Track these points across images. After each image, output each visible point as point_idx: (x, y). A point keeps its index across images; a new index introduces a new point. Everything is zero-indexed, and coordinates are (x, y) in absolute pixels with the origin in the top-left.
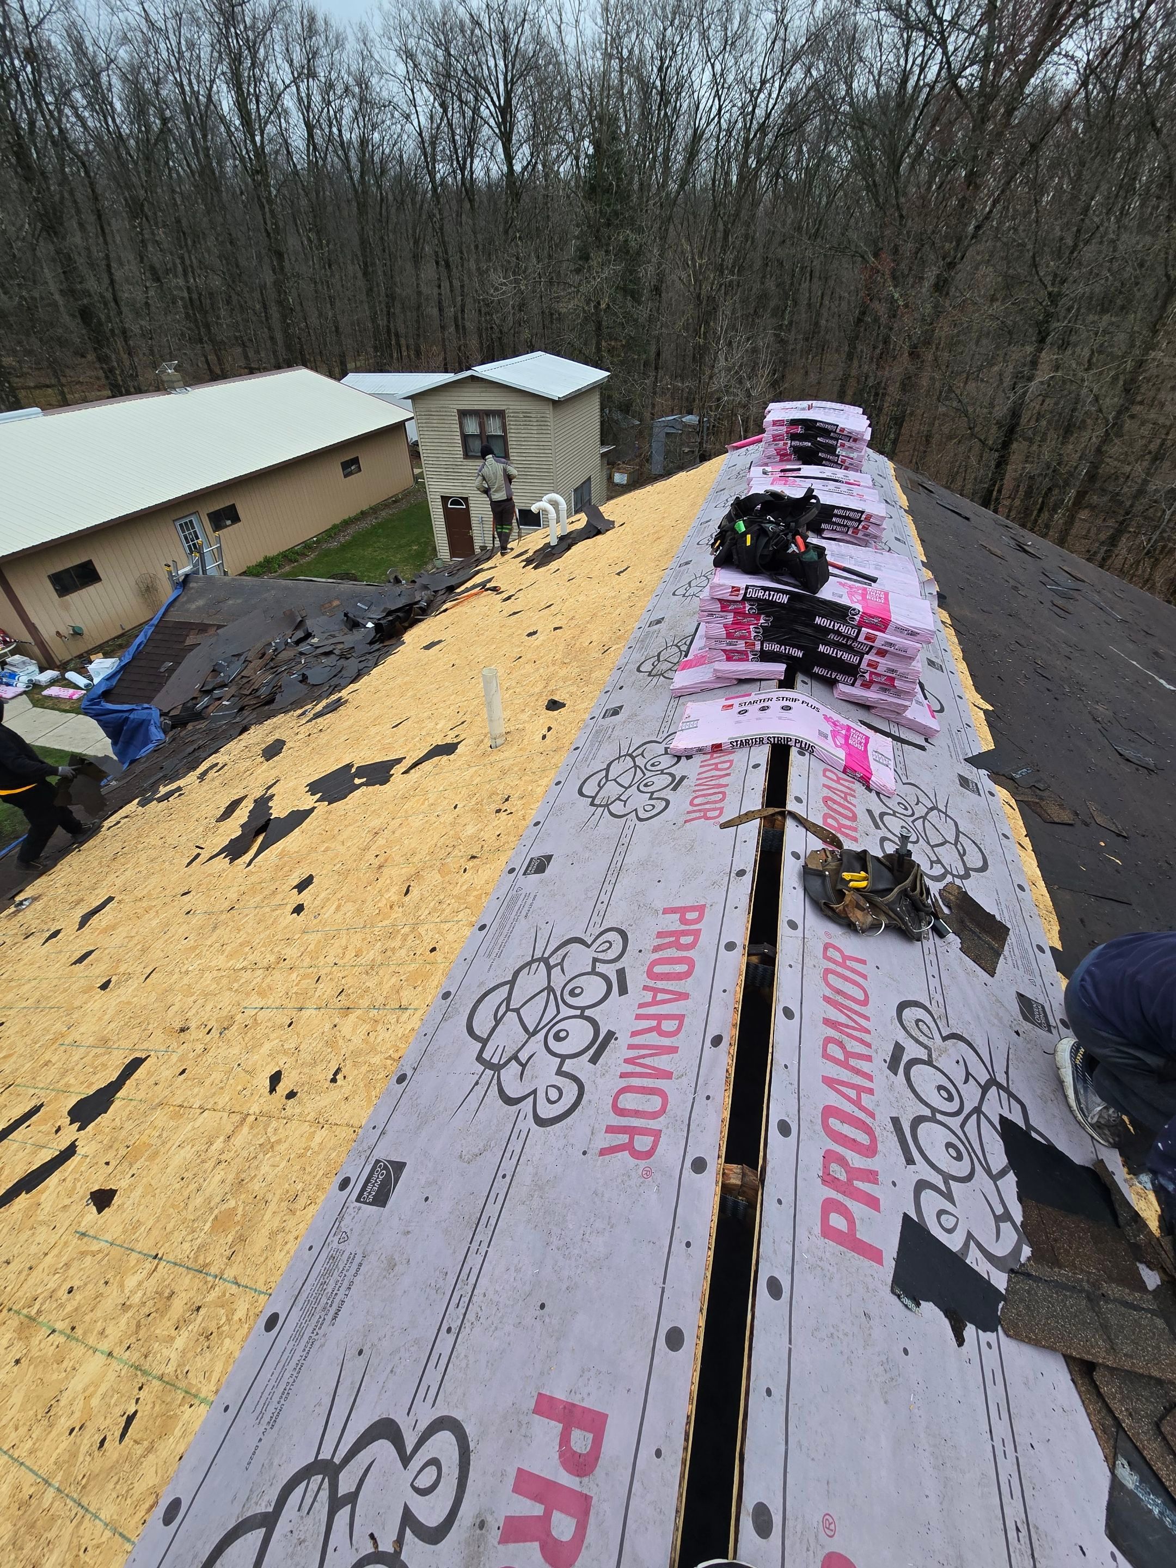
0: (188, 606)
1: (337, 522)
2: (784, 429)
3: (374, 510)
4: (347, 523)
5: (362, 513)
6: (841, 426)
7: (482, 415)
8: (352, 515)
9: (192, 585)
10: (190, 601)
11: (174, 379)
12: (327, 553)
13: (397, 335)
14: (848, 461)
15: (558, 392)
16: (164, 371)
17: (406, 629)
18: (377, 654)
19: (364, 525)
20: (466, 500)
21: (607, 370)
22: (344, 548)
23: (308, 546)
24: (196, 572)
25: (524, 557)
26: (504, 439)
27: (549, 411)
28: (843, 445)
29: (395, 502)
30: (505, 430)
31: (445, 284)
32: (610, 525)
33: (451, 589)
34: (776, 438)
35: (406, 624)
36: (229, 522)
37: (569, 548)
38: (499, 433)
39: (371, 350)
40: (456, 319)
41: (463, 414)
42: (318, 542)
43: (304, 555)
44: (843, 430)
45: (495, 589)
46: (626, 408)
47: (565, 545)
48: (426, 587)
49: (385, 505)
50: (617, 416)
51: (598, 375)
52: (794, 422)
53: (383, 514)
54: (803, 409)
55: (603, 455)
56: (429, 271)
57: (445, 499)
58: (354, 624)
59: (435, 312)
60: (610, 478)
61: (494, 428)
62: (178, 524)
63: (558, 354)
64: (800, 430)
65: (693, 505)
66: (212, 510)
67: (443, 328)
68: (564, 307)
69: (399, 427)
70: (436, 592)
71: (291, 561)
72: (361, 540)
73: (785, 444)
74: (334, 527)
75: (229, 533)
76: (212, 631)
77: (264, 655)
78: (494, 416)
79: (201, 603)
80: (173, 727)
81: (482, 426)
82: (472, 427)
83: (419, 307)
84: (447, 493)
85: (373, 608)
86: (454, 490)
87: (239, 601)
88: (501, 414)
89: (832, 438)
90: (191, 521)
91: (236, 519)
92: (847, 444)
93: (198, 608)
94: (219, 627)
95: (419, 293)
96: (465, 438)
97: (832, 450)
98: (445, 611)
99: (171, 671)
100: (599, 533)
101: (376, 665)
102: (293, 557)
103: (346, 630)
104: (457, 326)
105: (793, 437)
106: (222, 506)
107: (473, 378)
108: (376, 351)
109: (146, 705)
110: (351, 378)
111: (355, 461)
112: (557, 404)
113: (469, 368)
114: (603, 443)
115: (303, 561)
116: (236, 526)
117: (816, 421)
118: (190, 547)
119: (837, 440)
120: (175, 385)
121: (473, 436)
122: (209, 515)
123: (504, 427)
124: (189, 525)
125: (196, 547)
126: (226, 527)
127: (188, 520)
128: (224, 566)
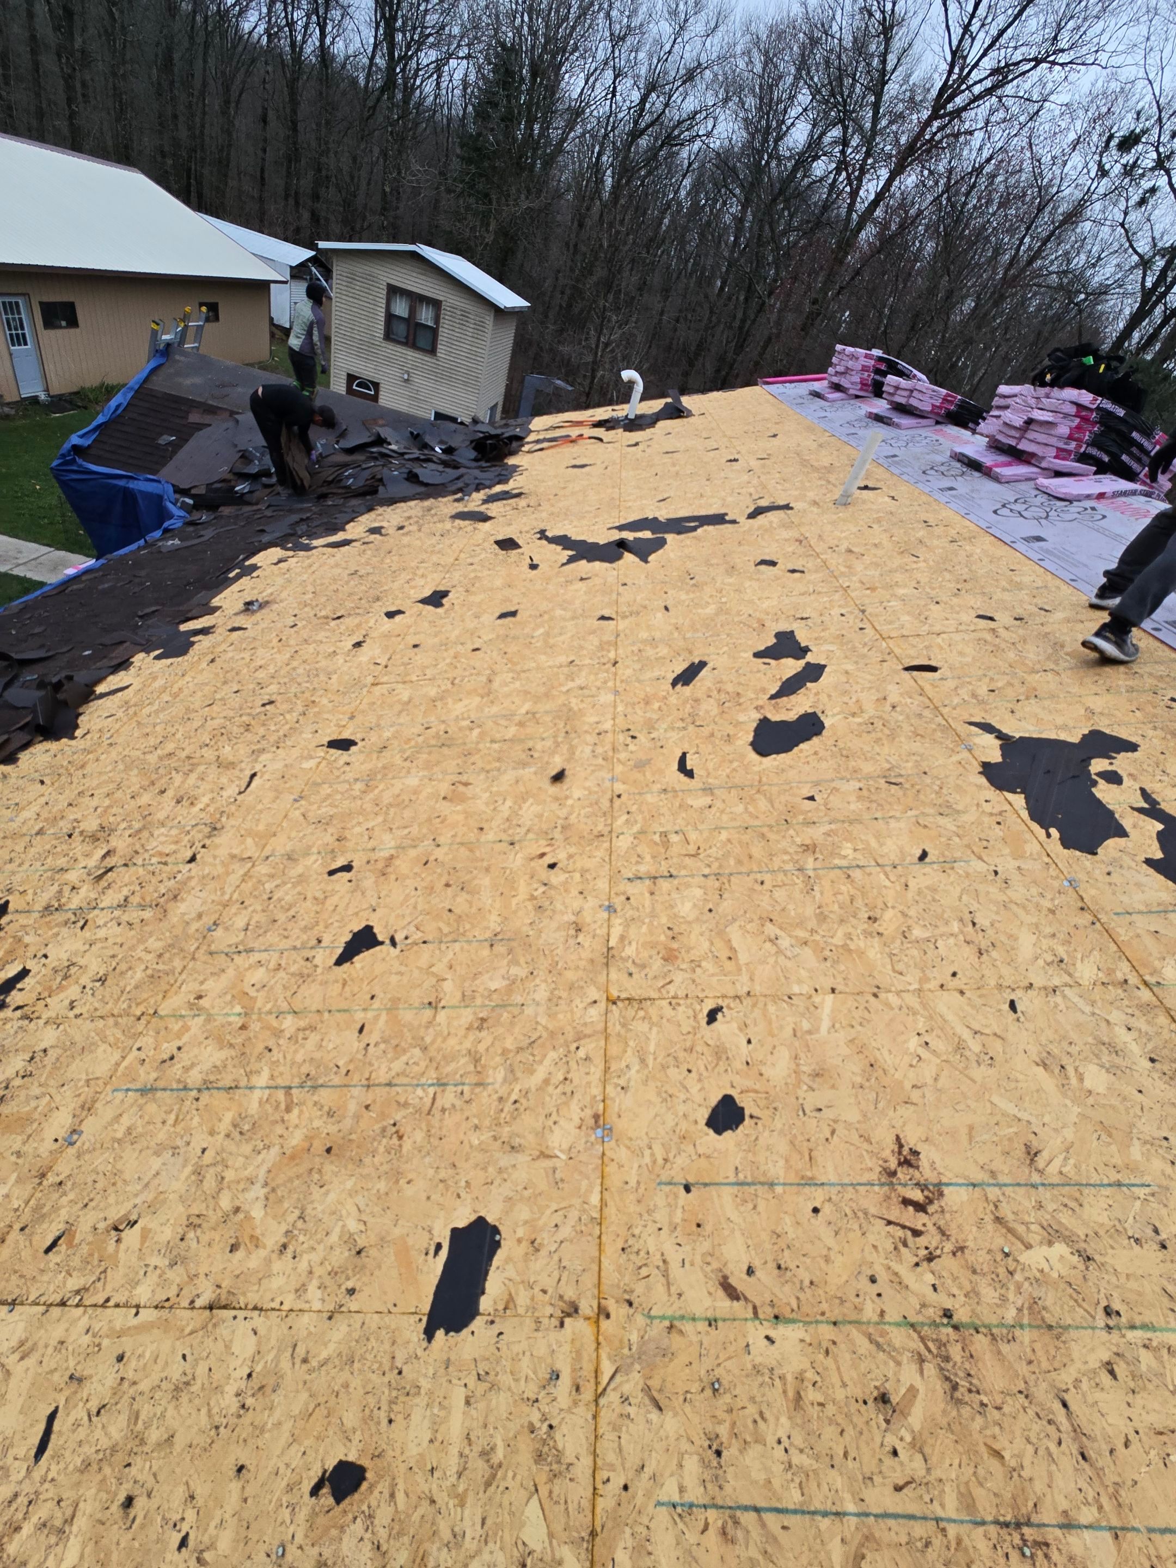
7: (416, 299)
15: (505, 300)
20: (376, 385)
21: (528, 302)
26: (434, 332)
27: (490, 318)
30: (436, 323)
32: (689, 414)
36: (64, 323)
37: (654, 423)
38: (430, 323)
41: (393, 291)
45: (596, 439)
47: (646, 420)
57: (351, 378)
61: (425, 316)
62: (1, 300)
66: (45, 299)
75: (65, 335)
76: (224, 415)
78: (429, 304)
81: (412, 311)
82: (401, 308)
84: (355, 370)
86: (366, 370)
88: (436, 304)
90: (17, 304)
91: (73, 322)
94: (234, 412)
96: (390, 318)
99: (176, 447)
106: (60, 299)
107: (415, 256)
111: (214, 307)
112: (501, 313)
116: (71, 331)
118: (12, 336)
121: (400, 318)
122: (42, 304)
123: (437, 319)
124: (12, 308)
125: (19, 340)
126: (60, 327)
127: (13, 300)
128: (52, 376)
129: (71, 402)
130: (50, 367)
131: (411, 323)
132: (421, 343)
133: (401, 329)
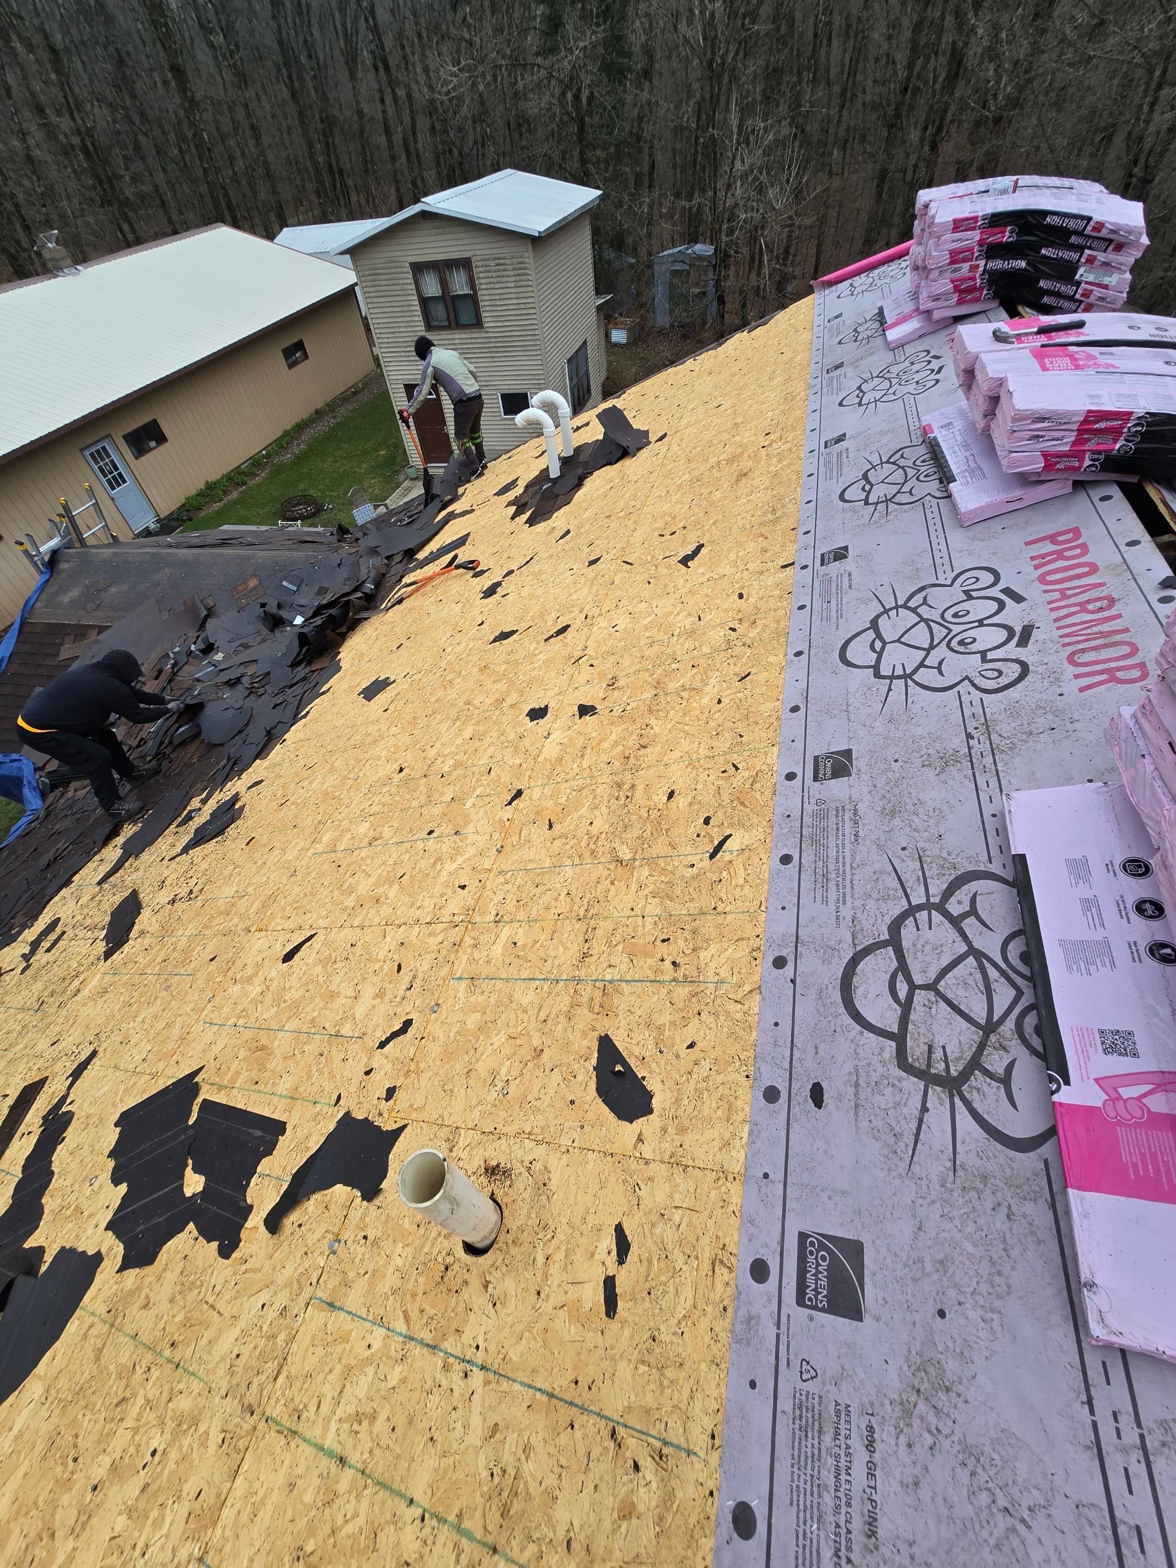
0: (60, 599)
1: (289, 427)
2: (976, 235)
3: (331, 407)
4: (300, 427)
5: (317, 412)
6: (1097, 217)
7: (442, 268)
8: (305, 415)
9: (63, 566)
10: (62, 590)
11: (57, 255)
12: (279, 470)
13: (341, 172)
14: (1098, 292)
15: (538, 224)
16: (43, 246)
17: (343, 638)
18: (298, 689)
19: (321, 427)
21: (597, 188)
22: (300, 459)
23: (256, 463)
24: (69, 545)
25: (511, 495)
26: (473, 299)
27: (527, 254)
28: (1091, 260)
29: (355, 393)
30: (473, 285)
31: (388, 98)
32: (641, 440)
33: (410, 554)
34: (956, 257)
35: (343, 630)
36: (153, 444)
37: (579, 485)
38: (467, 291)
39: (313, 197)
40: (405, 141)
41: (418, 268)
42: (268, 456)
43: (252, 475)
44: (1100, 226)
45: (471, 566)
46: (619, 243)
47: (571, 480)
48: (374, 551)
49: (344, 398)
50: (609, 254)
51: (585, 196)
52: (997, 220)
53: (342, 411)
54: (1004, 192)
55: (599, 308)
56: (369, 82)
58: (276, 622)
59: (383, 140)
60: (607, 336)
61: (459, 285)
62: (87, 453)
63: (533, 171)
64: (1007, 235)
65: (788, 398)
66: (128, 430)
67: (393, 158)
68: (534, 106)
69: (347, 295)
70: (388, 558)
71: (238, 485)
72: (317, 450)
73: (974, 268)
74: (286, 434)
75: (157, 456)
76: (93, 636)
77: (160, 672)
78: (457, 267)
79: (75, 593)
80: (53, 787)
81: (444, 284)
82: (432, 288)
83: (362, 132)
84: (410, 378)
85: (304, 588)
87: (125, 587)
88: (465, 264)
89: (1073, 247)
90: (104, 448)
91: (161, 439)
92: (1101, 257)
93: (74, 602)
94: (102, 629)
95: (360, 114)
96: (425, 302)
97: (1067, 272)
98: (400, 601)
100: (625, 453)
101: (295, 719)
102: (238, 478)
103: (265, 632)
104: (408, 153)
105: (992, 251)
106: (140, 423)
107: (426, 216)
108: (320, 197)
109: (15, 756)
110: (287, 234)
111: (300, 346)
112: (537, 241)
113: (417, 201)
114: (598, 292)
115: (252, 483)
116: (162, 448)
117: (1045, 213)
118: (109, 482)
119: (1080, 249)
120: (62, 263)
121: (433, 299)
122: (125, 437)
123: (472, 283)
124: (102, 454)
125: (117, 481)
126: (151, 450)
127: (99, 447)
128: (157, 500)
129: (177, 519)
130: (152, 493)
131: (449, 300)
132: (465, 318)
133: (439, 311)
